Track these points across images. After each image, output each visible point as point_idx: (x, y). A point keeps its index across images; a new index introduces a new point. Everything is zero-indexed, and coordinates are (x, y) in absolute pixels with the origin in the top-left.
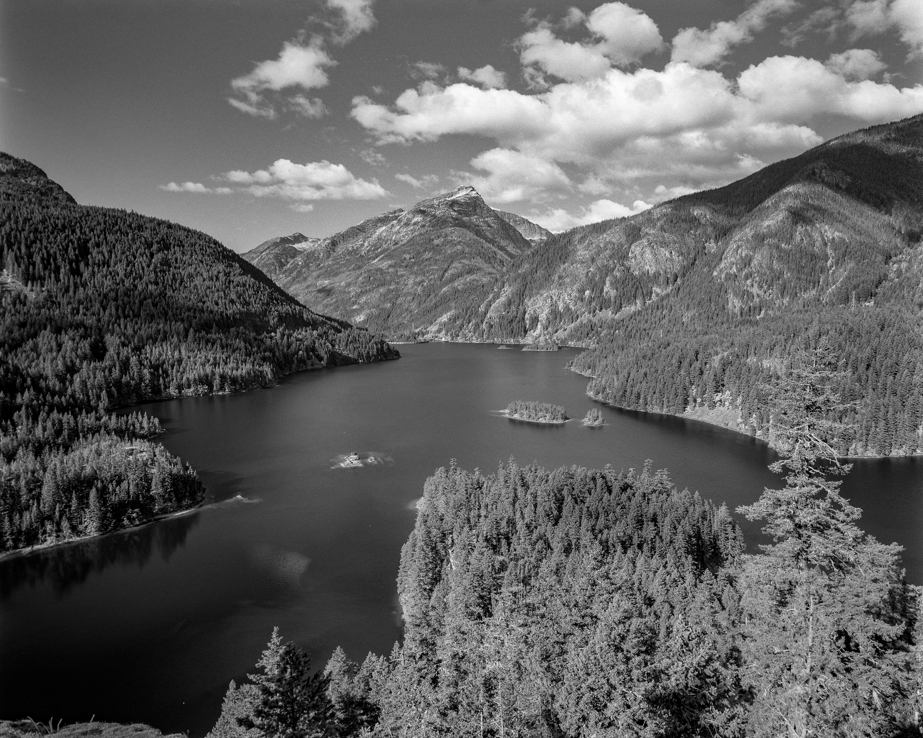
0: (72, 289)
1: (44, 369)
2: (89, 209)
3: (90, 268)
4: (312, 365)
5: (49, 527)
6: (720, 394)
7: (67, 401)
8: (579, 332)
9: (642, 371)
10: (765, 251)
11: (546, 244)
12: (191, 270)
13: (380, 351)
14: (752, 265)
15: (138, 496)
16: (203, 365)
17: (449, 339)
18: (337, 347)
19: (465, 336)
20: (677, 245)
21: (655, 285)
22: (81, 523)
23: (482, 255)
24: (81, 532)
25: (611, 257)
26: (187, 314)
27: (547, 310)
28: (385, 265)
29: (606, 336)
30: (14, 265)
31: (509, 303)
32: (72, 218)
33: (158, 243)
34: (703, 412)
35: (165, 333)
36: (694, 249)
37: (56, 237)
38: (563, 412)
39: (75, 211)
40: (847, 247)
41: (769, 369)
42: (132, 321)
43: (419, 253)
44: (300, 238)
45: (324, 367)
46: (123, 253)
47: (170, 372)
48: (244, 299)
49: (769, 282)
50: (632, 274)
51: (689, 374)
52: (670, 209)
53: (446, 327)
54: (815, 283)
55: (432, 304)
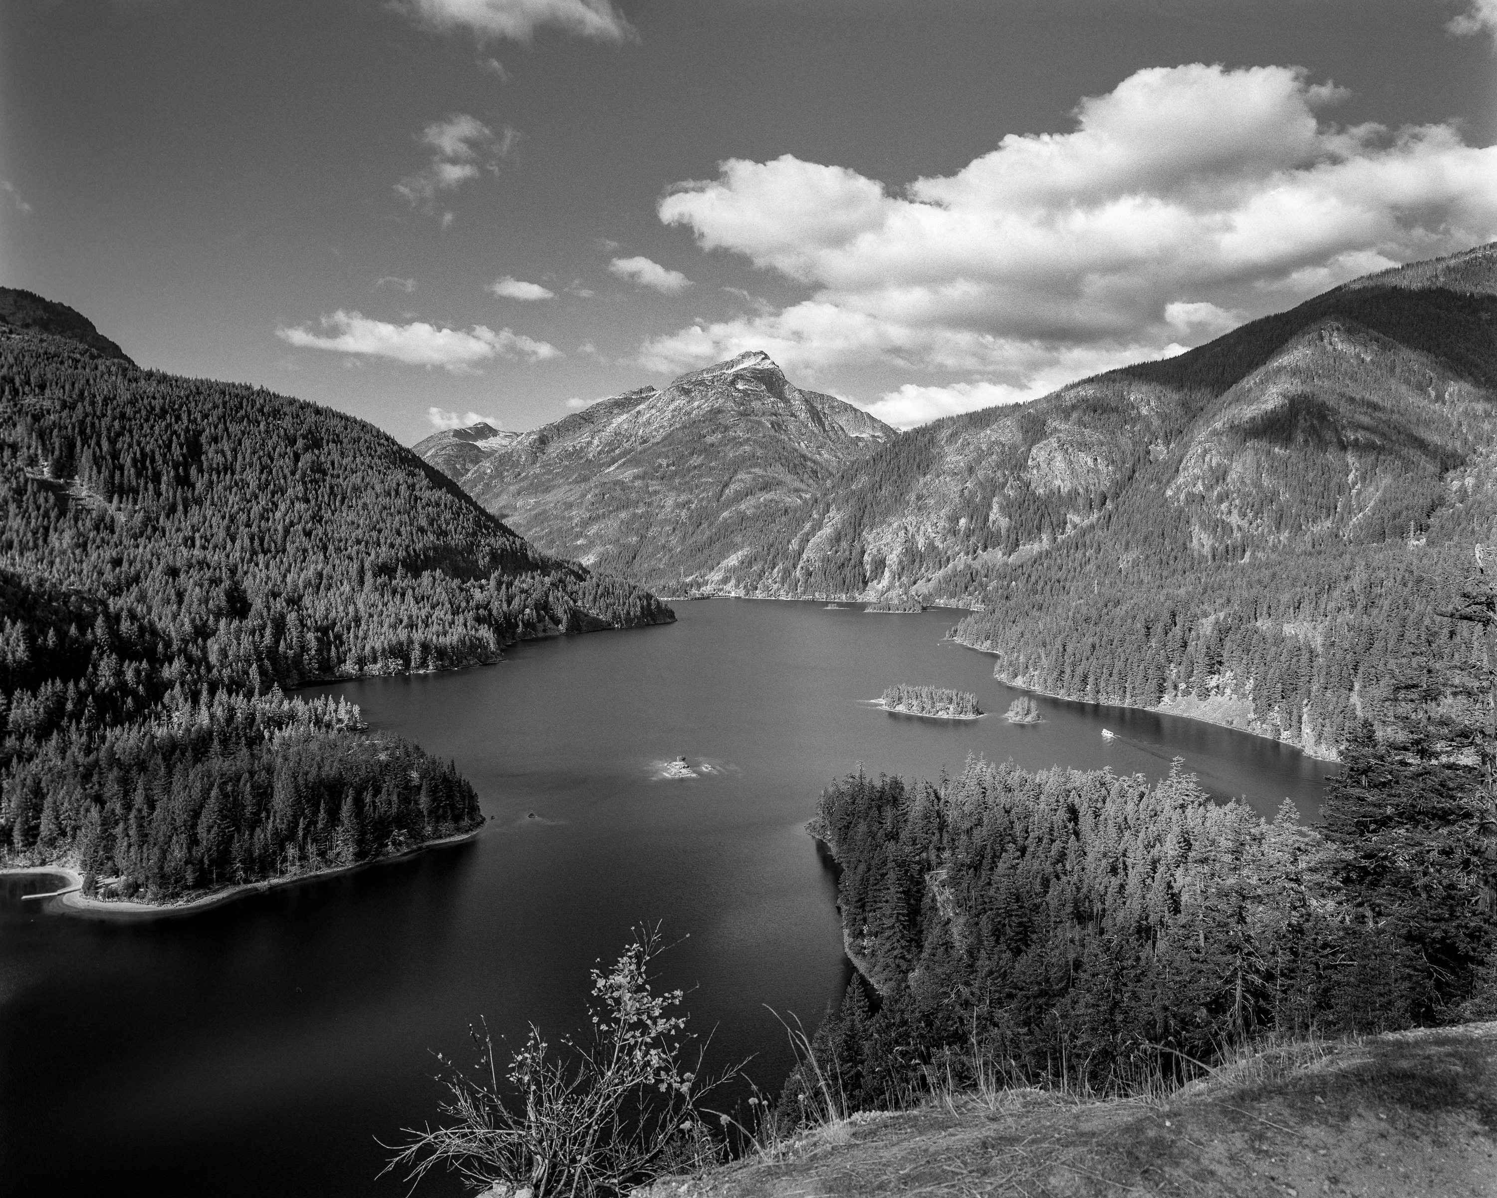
0: (180, 508)
2: (198, 384)
3: (206, 476)
4: (544, 631)
5: (290, 852)
6: (1217, 676)
7: (229, 677)
8: (953, 583)
9: (1088, 641)
10: (1249, 458)
12: (356, 479)
13: (646, 611)
14: (1229, 480)
16: (394, 627)
17: (741, 593)
18: (579, 603)
19: (767, 589)
20: (1104, 448)
21: (1071, 511)
22: (331, 848)
23: (783, 461)
24: (332, 861)
25: (999, 466)
26: (355, 548)
27: (898, 550)
28: (628, 475)
29: (996, 590)
30: (91, 469)
31: (837, 538)
32: (174, 398)
33: (304, 437)
34: (1189, 703)
35: (329, 577)
36: (1132, 454)
37: (153, 426)
38: (974, 701)
39: (177, 386)
40: (1379, 453)
41: (1295, 638)
42: (275, 558)
43: (681, 457)
44: (486, 431)
45: (562, 634)
46: (254, 453)
47: (345, 637)
48: (439, 527)
49: (1256, 507)
50: (1034, 493)
51: (1165, 645)
52: (1091, 392)
53: (736, 574)
54: (1330, 510)
55: (705, 538)
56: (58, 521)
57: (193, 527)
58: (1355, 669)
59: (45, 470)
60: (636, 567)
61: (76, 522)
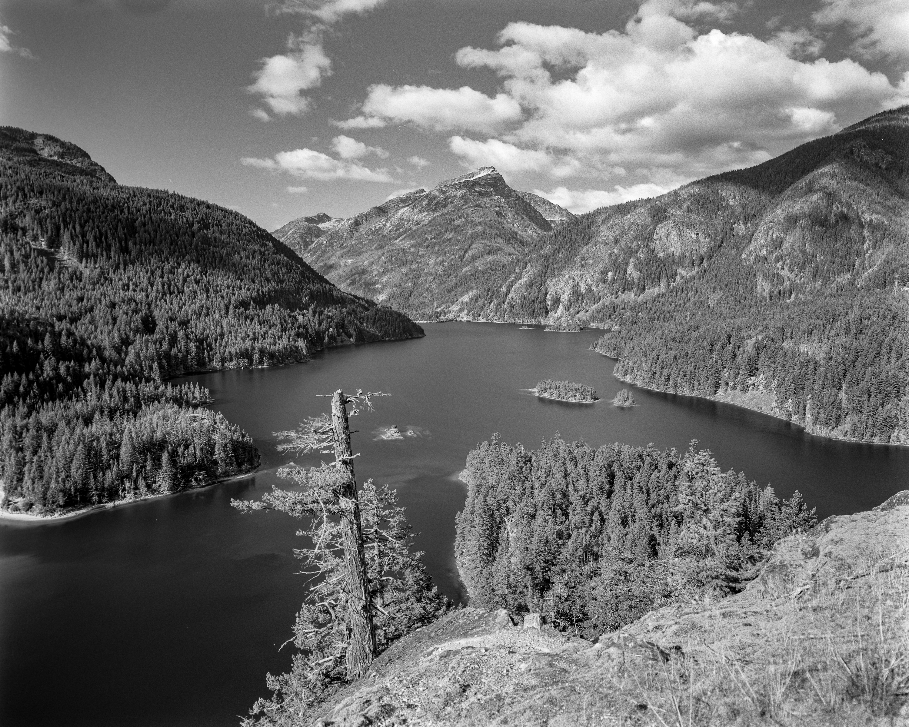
0: (122, 266)
1: (102, 341)
2: (135, 190)
3: (138, 246)
4: (342, 342)
5: (127, 485)
6: (754, 378)
7: (128, 371)
8: (602, 313)
9: (673, 353)
10: (798, 232)
11: (569, 225)
12: (229, 248)
13: (406, 328)
14: (783, 247)
15: (203, 460)
16: (243, 339)
17: (470, 318)
18: (365, 325)
19: (487, 316)
20: (704, 227)
21: (680, 267)
22: (155, 482)
23: (503, 236)
24: (155, 491)
25: (635, 238)
26: (226, 291)
27: (569, 291)
28: (406, 245)
29: (629, 318)
30: (69, 243)
31: (531, 284)
32: (120, 199)
33: (198, 222)
34: (735, 395)
35: (208, 308)
36: (722, 231)
37: (107, 216)
38: (593, 392)
39: (122, 192)
40: (886, 229)
41: (807, 354)
42: (177, 297)
43: (440, 233)
44: (324, 218)
45: (353, 344)
46: (167, 232)
47: (213, 345)
48: (278, 277)
49: (800, 265)
50: (657, 256)
51: (721, 357)
52: (697, 190)
53: (468, 307)
54: (850, 267)
55: (453, 284)
56: (49, 274)
57: (129, 278)
58: (844, 375)
59: (43, 243)
60: (411, 302)
61: (59, 275)
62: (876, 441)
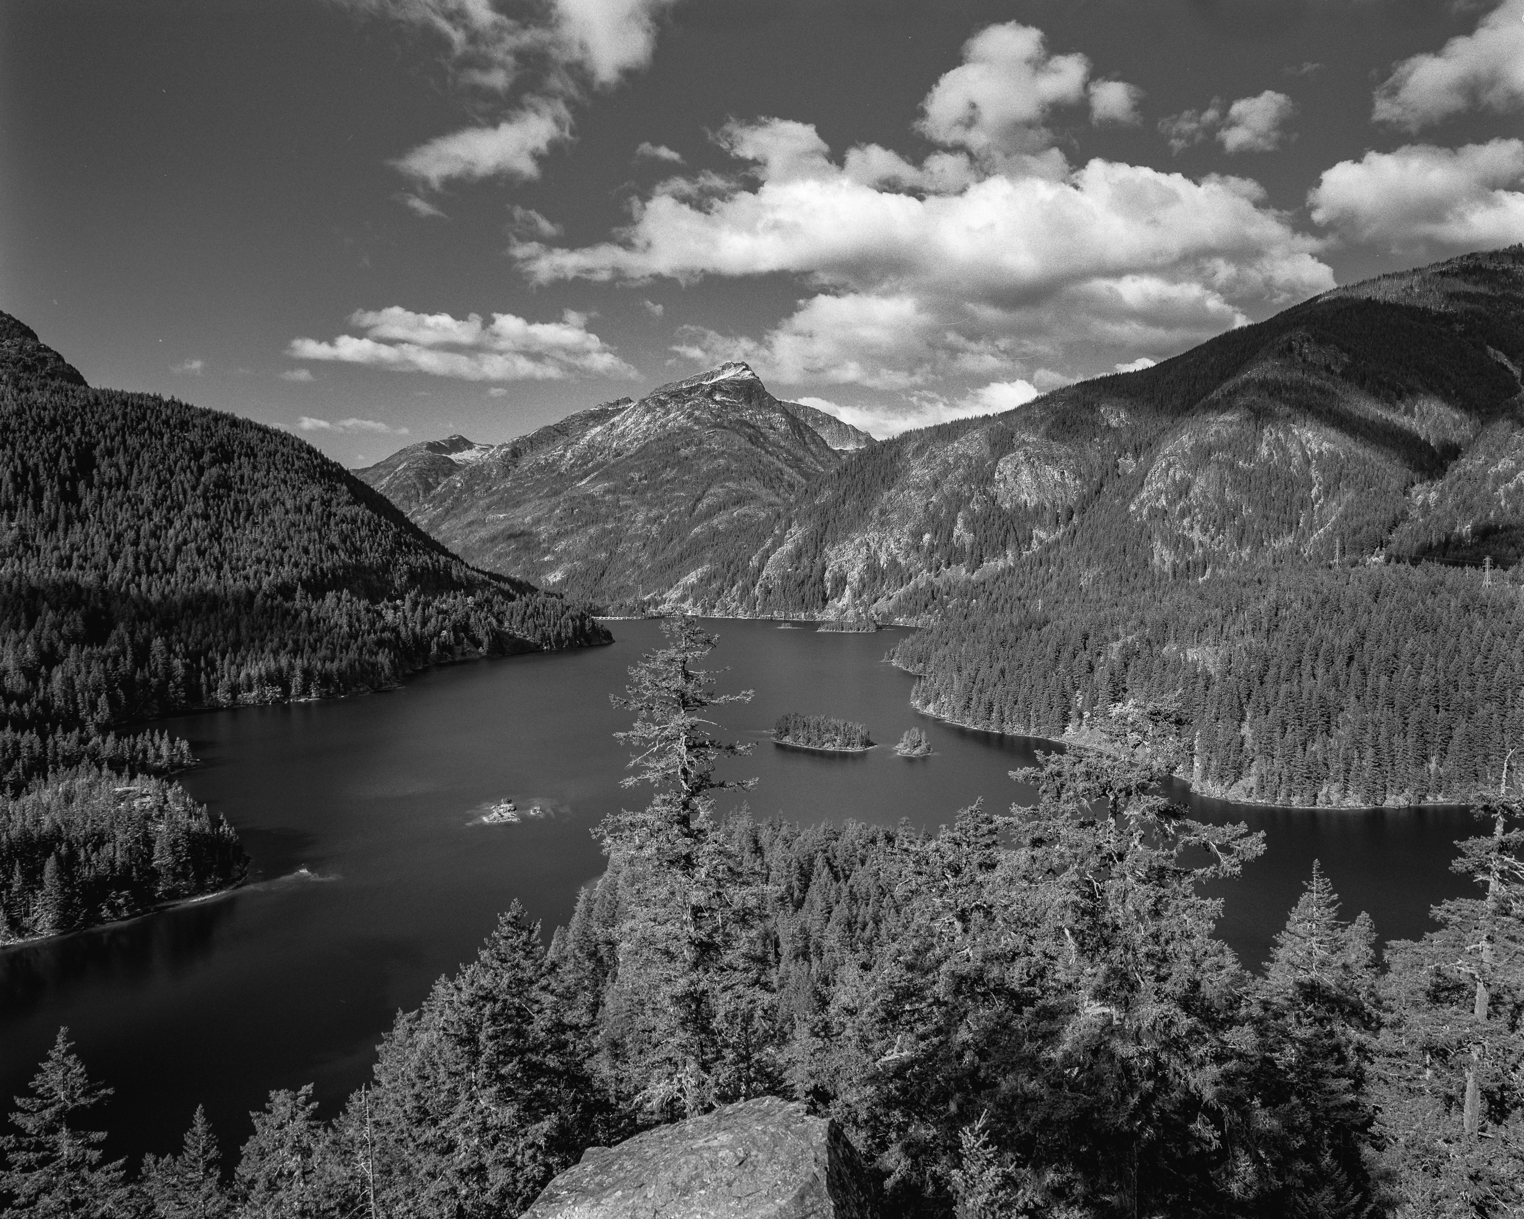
0: (61, 526)
2: (99, 394)
3: (95, 491)
4: (463, 654)
6: (1120, 704)
7: (33, 712)
8: (913, 602)
9: (998, 666)
10: (1212, 472)
11: (864, 456)
12: (265, 495)
13: (579, 632)
14: (1191, 494)
15: (129, 869)
16: (276, 652)
17: (699, 612)
18: (506, 624)
19: (725, 607)
20: (1072, 461)
21: (1037, 526)
22: (27, 914)
23: (759, 475)
24: (27, 930)
25: (965, 479)
26: (254, 567)
27: (860, 567)
28: (599, 489)
29: (956, 608)
31: (798, 554)
32: (68, 408)
33: (212, 450)
34: (1092, 733)
35: (216, 599)
36: (1100, 468)
37: (40, 438)
38: (864, 733)
39: (74, 397)
40: (1343, 467)
41: (1195, 664)
42: (161, 578)
43: (654, 471)
44: (460, 444)
45: (483, 657)
46: (153, 466)
47: (218, 663)
48: (353, 544)
49: (1218, 521)
50: (1000, 508)
51: (1072, 670)
53: (694, 592)
54: (1292, 525)
55: (675, 555)
57: (72, 546)
58: (1248, 697)
60: (604, 585)
62: (1296, 803)
